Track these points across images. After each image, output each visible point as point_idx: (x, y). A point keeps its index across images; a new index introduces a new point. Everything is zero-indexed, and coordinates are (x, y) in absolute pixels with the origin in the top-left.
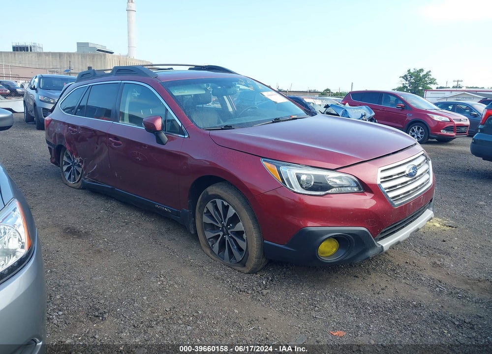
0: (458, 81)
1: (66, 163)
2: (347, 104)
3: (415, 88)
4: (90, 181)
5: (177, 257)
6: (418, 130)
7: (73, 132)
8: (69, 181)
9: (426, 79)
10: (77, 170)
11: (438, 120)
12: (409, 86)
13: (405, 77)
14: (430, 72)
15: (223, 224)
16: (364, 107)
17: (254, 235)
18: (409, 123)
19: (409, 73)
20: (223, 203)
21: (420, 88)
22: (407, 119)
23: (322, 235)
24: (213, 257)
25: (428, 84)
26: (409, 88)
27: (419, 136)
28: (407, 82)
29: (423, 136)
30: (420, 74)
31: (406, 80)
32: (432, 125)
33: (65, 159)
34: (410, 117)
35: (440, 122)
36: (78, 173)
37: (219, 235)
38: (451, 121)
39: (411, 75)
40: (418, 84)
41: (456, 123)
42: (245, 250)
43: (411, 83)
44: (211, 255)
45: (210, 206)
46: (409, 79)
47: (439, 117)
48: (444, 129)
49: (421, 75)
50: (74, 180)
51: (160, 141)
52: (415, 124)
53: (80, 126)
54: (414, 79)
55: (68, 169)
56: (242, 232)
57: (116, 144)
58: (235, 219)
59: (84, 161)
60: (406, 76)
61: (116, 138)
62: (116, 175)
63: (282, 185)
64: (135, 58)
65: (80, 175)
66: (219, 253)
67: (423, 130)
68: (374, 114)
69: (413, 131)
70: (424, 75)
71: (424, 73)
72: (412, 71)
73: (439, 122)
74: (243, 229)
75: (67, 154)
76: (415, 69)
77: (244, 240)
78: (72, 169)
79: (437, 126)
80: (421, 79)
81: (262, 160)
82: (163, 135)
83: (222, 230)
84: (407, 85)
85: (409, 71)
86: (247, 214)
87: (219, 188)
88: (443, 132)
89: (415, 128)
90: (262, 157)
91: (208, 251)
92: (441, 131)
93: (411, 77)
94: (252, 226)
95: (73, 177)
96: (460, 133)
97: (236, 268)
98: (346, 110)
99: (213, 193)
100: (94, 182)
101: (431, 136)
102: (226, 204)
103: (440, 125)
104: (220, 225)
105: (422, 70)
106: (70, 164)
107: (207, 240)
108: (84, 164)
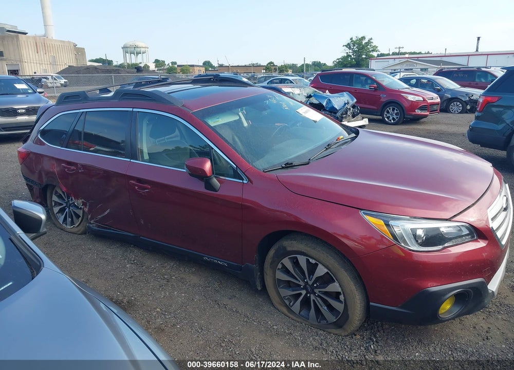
0: (399, 48)
1: (57, 204)
2: (327, 91)
3: (359, 56)
4: (99, 227)
5: (255, 323)
6: (393, 111)
7: (69, 169)
8: (64, 225)
9: (368, 47)
10: (74, 212)
11: (412, 100)
12: (353, 54)
13: (348, 46)
14: (371, 39)
15: (307, 282)
16: (344, 93)
17: (358, 297)
18: (383, 104)
19: (351, 42)
20: (308, 260)
21: (364, 56)
22: (381, 100)
23: (444, 295)
24: (295, 318)
25: (370, 52)
26: (353, 56)
27: (395, 117)
28: (351, 51)
29: (398, 117)
30: (362, 42)
31: (350, 48)
32: (406, 105)
33: (55, 198)
34: (384, 98)
35: (414, 102)
36: (78, 216)
37: (300, 294)
38: (424, 100)
39: (354, 43)
40: (361, 52)
41: (429, 101)
42: (341, 312)
43: (354, 52)
44: (289, 314)
45: (287, 262)
46: (352, 47)
47: (413, 96)
48: (418, 109)
49: (364, 43)
50: (72, 223)
51: (209, 186)
52: (389, 105)
53: (80, 164)
54: (357, 47)
55: (62, 211)
56: (338, 294)
57: (140, 187)
58: (327, 279)
59: (88, 204)
60: (348, 44)
61: (139, 180)
62: (142, 222)
63: (395, 242)
64: (54, 38)
65: (80, 219)
66: (300, 312)
67: (398, 111)
68: (355, 100)
69: (388, 112)
70: (366, 43)
71: (366, 41)
72: (354, 39)
73: (412, 101)
74: (340, 290)
75: (56, 192)
76: (357, 37)
77: (341, 302)
78: (67, 210)
79: (411, 105)
80: (363, 47)
81: (361, 213)
82: (215, 181)
83: (305, 288)
84: (351, 54)
85: (351, 39)
86: (346, 275)
87: (301, 243)
88: (418, 112)
89: (390, 109)
90: (360, 209)
91: (284, 310)
92: (416, 111)
93: (354, 46)
94: (354, 288)
95: (69, 220)
96: (432, 111)
97: (329, 330)
98: (330, 100)
99: (294, 249)
100: (106, 228)
101: (405, 116)
102: (313, 261)
103: (414, 105)
104: (302, 283)
105: (363, 38)
106: (63, 205)
107: (282, 299)
108: (88, 207)
